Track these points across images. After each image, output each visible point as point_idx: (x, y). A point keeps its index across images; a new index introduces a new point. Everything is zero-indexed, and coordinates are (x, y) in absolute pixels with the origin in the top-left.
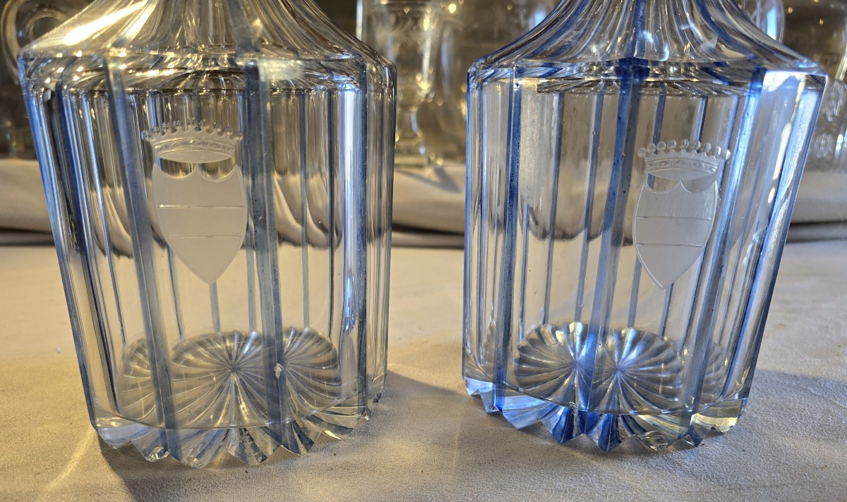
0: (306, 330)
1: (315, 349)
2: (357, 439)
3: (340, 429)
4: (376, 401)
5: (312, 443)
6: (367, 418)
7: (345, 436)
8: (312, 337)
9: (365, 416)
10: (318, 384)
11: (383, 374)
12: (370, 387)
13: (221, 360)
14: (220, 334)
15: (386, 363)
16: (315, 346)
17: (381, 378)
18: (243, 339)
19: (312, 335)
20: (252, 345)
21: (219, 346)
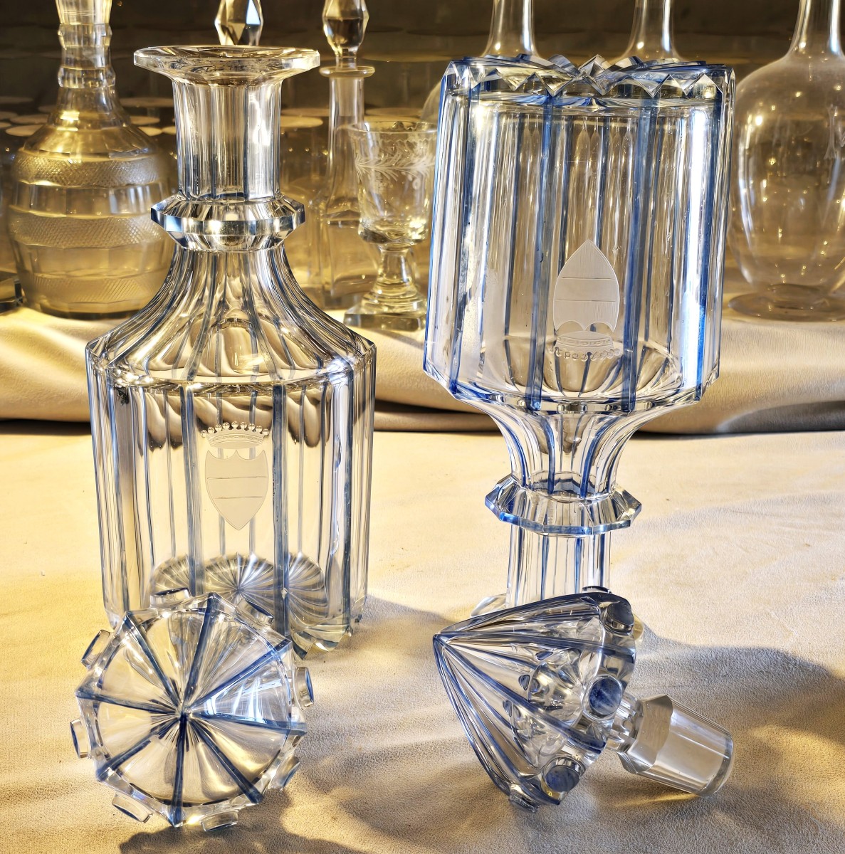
0: (299, 556)
2: (341, 651)
3: (328, 643)
4: (357, 621)
5: (305, 653)
6: (350, 634)
7: (332, 649)
9: (348, 631)
11: (364, 596)
12: (353, 608)
13: (228, 584)
14: (225, 557)
15: (366, 586)
17: (362, 600)
18: (245, 562)
20: (253, 568)
21: (225, 570)
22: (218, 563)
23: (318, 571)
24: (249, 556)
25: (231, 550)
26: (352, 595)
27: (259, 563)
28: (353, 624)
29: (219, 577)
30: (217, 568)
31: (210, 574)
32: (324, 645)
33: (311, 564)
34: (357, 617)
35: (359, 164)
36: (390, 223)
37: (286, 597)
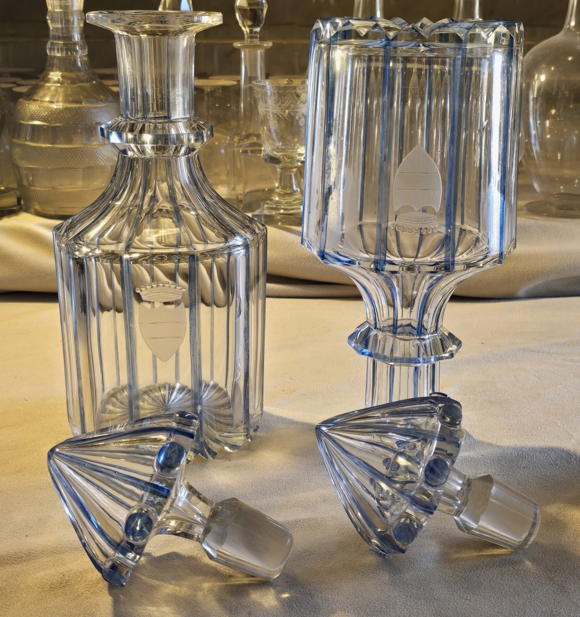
0: (212, 383)
1: (217, 395)
2: (243, 452)
3: (233, 446)
4: (255, 430)
5: (216, 454)
6: (249, 440)
7: (236, 451)
8: (215, 388)
9: (248, 438)
10: (218, 418)
11: (260, 412)
13: (159, 404)
14: (157, 385)
15: (262, 405)
16: (217, 393)
17: (258, 415)
18: (172, 388)
19: (215, 386)
20: (178, 393)
21: (157, 394)
22: (152, 389)
23: (226, 394)
24: (175, 384)
25: (161, 380)
26: (251, 411)
27: (182, 389)
28: (252, 433)
29: (153, 399)
30: (151, 393)
31: (146, 397)
32: (230, 448)
33: (220, 389)
34: (255, 428)
35: (261, 109)
36: (283, 150)
37: (201, 412)
